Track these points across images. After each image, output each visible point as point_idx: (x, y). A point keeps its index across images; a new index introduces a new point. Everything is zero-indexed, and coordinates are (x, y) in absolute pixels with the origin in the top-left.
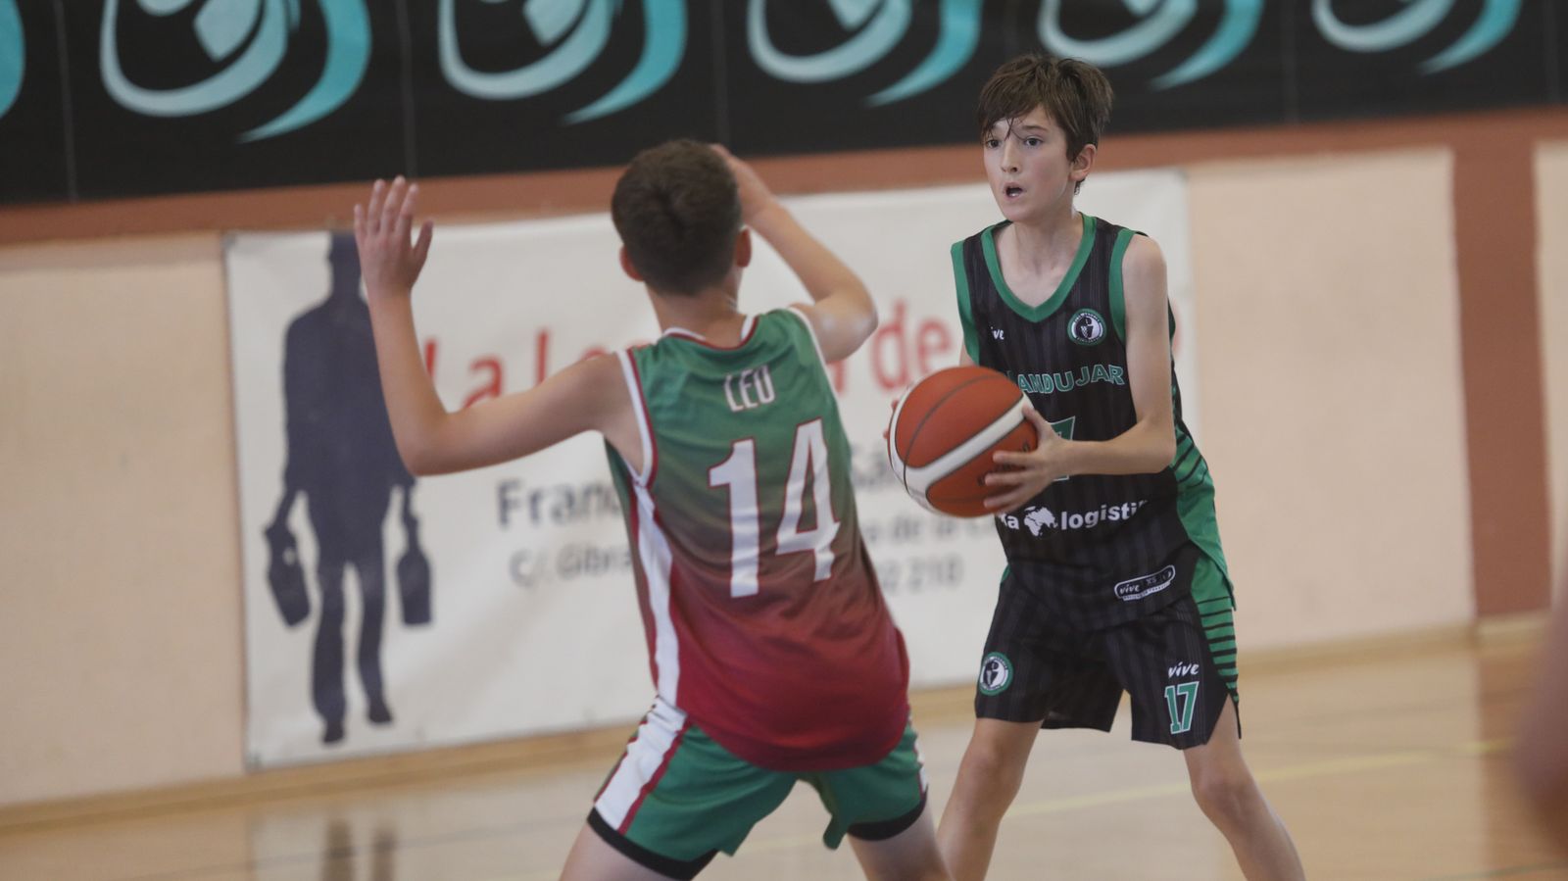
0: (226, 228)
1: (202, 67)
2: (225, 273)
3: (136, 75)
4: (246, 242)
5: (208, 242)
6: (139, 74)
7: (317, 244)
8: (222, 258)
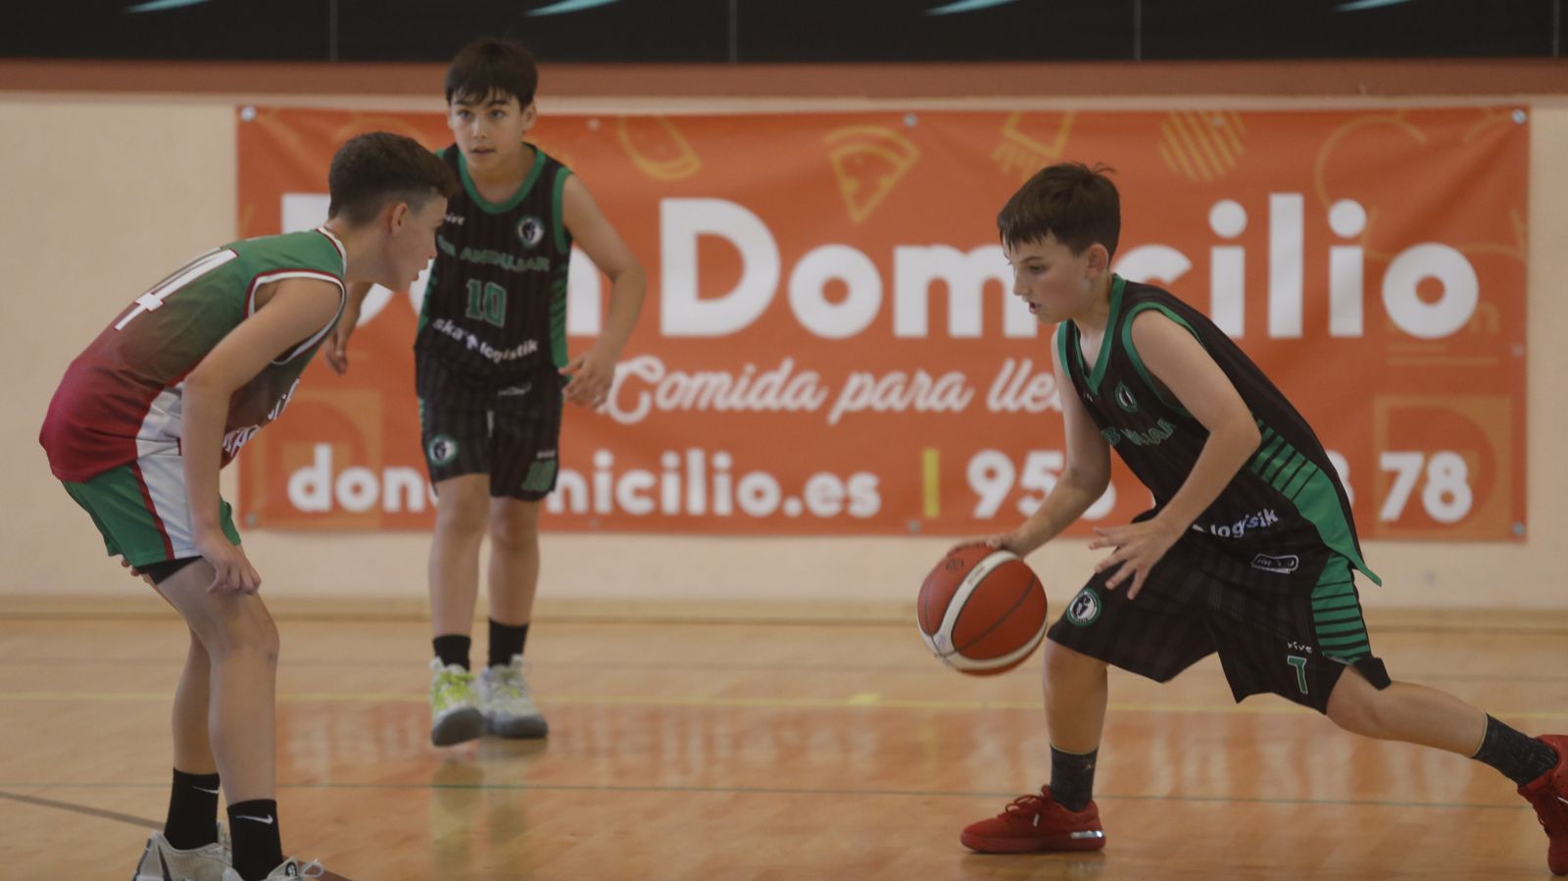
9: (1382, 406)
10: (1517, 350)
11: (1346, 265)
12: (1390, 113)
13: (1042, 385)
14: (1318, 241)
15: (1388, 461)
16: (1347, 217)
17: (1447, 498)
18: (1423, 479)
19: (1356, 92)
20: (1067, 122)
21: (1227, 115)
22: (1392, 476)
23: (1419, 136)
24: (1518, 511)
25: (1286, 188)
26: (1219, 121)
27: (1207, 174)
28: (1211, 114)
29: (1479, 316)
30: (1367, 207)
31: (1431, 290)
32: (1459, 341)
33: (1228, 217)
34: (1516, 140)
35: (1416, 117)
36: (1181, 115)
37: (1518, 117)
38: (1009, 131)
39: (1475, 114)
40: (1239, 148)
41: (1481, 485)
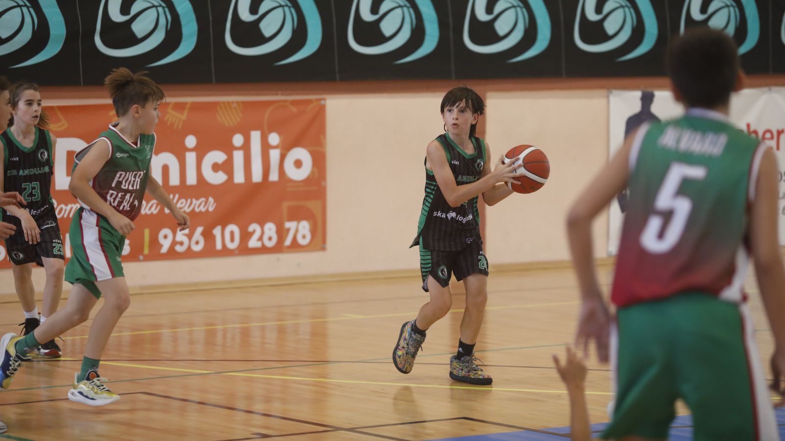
0: (609, 88)
1: (605, 37)
2: (608, 102)
3: (585, 40)
4: (615, 92)
5: (603, 92)
6: (586, 39)
7: (638, 94)
8: (608, 97)
9: (286, 205)
10: (323, 184)
11: (275, 155)
12: (285, 101)
13: (182, 203)
14: (266, 147)
15: (288, 225)
16: (274, 139)
17: (304, 237)
18: (297, 231)
19: (277, 94)
20: (188, 106)
21: (238, 103)
22: (288, 230)
23: (294, 109)
24: (324, 241)
25: (255, 129)
26: (235, 105)
27: (232, 125)
28: (233, 102)
29: (312, 173)
30: (280, 134)
31: (298, 164)
32: (307, 181)
33: (238, 140)
34: (322, 110)
35: (294, 103)
36: (224, 103)
37: (323, 102)
38: (169, 110)
39: (309, 102)
40: (241, 115)
41: (313, 232)
